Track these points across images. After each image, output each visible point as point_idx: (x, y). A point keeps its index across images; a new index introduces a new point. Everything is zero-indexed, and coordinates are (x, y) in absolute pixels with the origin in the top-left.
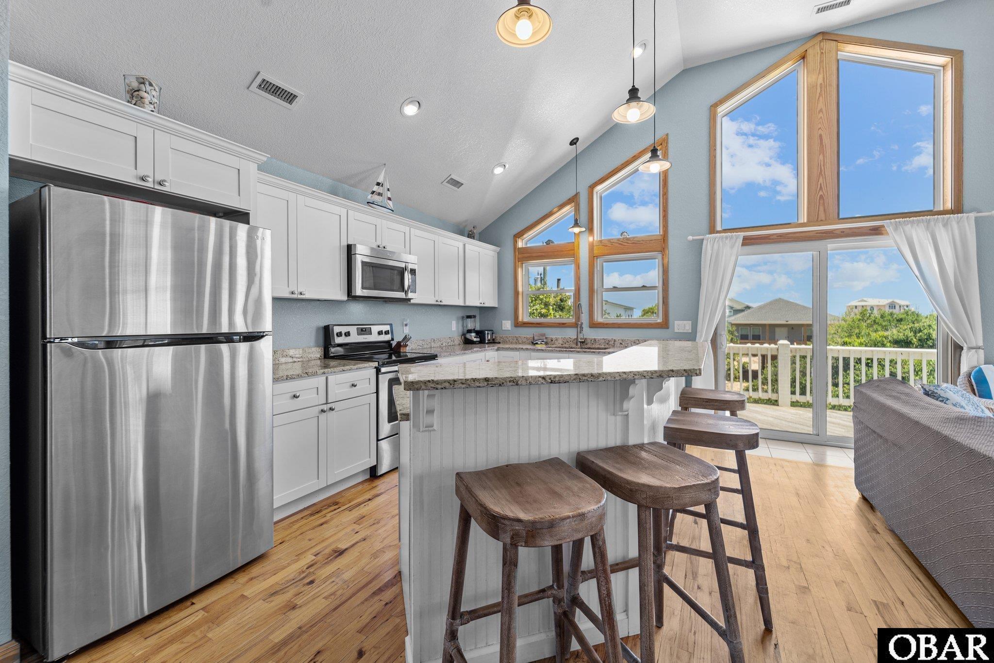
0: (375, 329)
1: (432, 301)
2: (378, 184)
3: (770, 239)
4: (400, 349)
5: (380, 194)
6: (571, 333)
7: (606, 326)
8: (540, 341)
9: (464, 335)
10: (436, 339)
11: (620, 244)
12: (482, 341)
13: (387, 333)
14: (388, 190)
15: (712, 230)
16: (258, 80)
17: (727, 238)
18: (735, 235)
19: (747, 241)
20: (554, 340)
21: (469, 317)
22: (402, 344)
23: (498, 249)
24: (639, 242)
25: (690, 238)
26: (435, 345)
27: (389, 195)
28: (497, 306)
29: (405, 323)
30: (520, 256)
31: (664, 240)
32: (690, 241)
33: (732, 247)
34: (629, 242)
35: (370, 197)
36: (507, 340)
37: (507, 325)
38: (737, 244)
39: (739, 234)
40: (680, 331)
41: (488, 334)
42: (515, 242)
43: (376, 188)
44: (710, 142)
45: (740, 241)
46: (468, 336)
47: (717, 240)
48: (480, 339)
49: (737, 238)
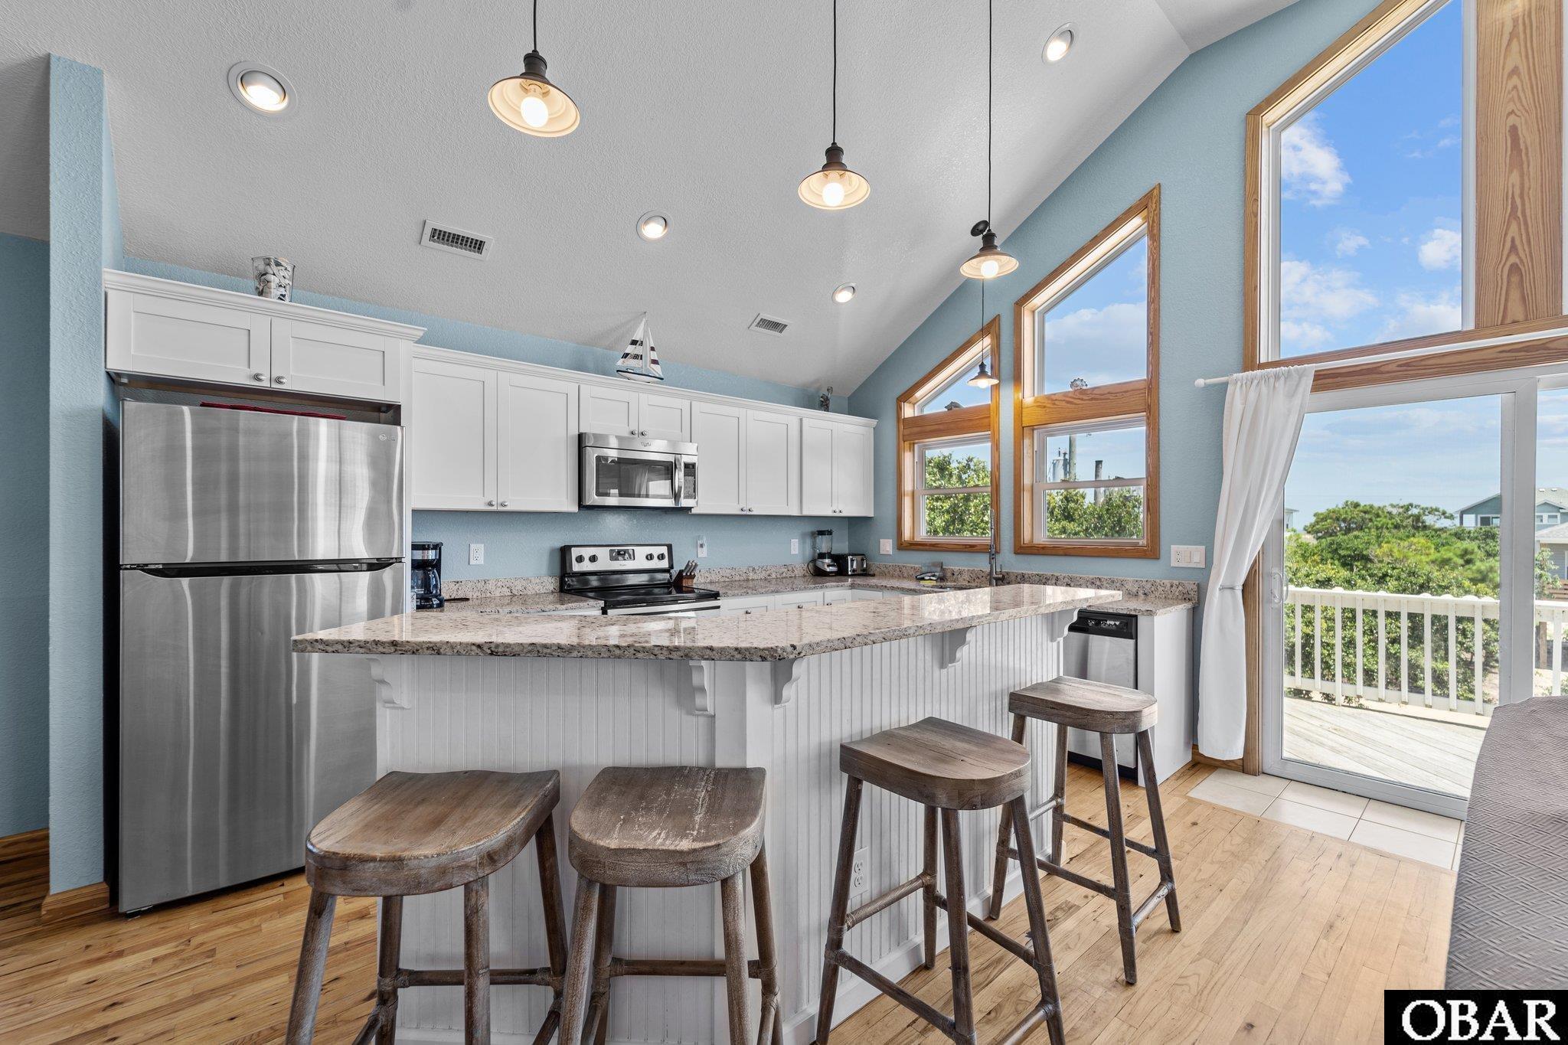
0: (641, 552)
1: (735, 510)
2: (634, 343)
3: (1382, 373)
4: (685, 581)
5: (636, 357)
6: (981, 563)
7: (1042, 551)
8: (929, 574)
9: (814, 561)
10: (756, 568)
11: (1068, 402)
12: (842, 573)
13: (661, 557)
14: (653, 349)
15: (1249, 361)
16: (428, 232)
17: (1277, 377)
18: (1297, 371)
19: (1325, 381)
20: (956, 574)
21: (821, 533)
22: (684, 574)
23: (874, 422)
24: (1103, 397)
25: (1200, 382)
26: (755, 577)
27: (654, 355)
28: (872, 515)
29: (700, 542)
30: (907, 432)
31: (1149, 389)
33: (1291, 395)
34: (1085, 397)
35: (620, 363)
36: (886, 571)
37: (887, 546)
38: (1301, 389)
39: (1305, 369)
40: (1181, 565)
41: (852, 560)
42: (899, 409)
43: (630, 349)
44: (1245, 187)
45: (1309, 381)
46: (819, 563)
47: (1256, 382)
48: (838, 570)
49: (1301, 375)
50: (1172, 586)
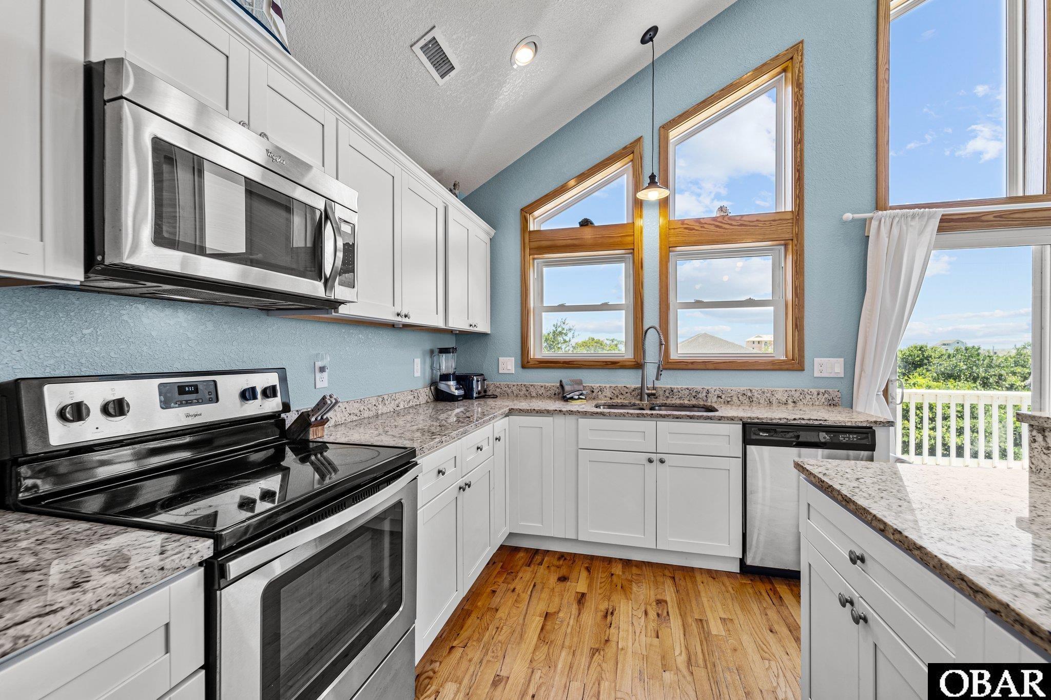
0: (229, 387)
1: (388, 316)
4: (307, 432)
6: (629, 380)
7: (690, 366)
8: (577, 393)
9: (433, 383)
10: (386, 397)
11: (717, 226)
12: (468, 396)
13: (269, 392)
15: (882, 204)
17: (913, 216)
18: (928, 214)
19: (947, 224)
20: (596, 391)
21: (446, 351)
22: (313, 419)
23: (493, 232)
24: (751, 224)
25: (848, 216)
26: (385, 410)
28: (488, 331)
29: (319, 364)
30: (534, 244)
31: (797, 220)
32: (845, 223)
33: (922, 233)
34: (734, 223)
36: (509, 391)
37: (509, 364)
38: (929, 229)
39: (934, 213)
40: (823, 375)
41: (478, 381)
42: (525, 222)
44: (877, 58)
45: (935, 223)
46: (443, 386)
48: (465, 392)
49: (930, 217)
50: (818, 394)
